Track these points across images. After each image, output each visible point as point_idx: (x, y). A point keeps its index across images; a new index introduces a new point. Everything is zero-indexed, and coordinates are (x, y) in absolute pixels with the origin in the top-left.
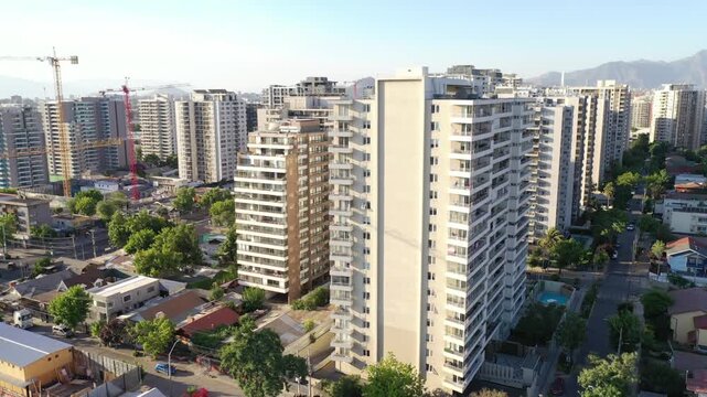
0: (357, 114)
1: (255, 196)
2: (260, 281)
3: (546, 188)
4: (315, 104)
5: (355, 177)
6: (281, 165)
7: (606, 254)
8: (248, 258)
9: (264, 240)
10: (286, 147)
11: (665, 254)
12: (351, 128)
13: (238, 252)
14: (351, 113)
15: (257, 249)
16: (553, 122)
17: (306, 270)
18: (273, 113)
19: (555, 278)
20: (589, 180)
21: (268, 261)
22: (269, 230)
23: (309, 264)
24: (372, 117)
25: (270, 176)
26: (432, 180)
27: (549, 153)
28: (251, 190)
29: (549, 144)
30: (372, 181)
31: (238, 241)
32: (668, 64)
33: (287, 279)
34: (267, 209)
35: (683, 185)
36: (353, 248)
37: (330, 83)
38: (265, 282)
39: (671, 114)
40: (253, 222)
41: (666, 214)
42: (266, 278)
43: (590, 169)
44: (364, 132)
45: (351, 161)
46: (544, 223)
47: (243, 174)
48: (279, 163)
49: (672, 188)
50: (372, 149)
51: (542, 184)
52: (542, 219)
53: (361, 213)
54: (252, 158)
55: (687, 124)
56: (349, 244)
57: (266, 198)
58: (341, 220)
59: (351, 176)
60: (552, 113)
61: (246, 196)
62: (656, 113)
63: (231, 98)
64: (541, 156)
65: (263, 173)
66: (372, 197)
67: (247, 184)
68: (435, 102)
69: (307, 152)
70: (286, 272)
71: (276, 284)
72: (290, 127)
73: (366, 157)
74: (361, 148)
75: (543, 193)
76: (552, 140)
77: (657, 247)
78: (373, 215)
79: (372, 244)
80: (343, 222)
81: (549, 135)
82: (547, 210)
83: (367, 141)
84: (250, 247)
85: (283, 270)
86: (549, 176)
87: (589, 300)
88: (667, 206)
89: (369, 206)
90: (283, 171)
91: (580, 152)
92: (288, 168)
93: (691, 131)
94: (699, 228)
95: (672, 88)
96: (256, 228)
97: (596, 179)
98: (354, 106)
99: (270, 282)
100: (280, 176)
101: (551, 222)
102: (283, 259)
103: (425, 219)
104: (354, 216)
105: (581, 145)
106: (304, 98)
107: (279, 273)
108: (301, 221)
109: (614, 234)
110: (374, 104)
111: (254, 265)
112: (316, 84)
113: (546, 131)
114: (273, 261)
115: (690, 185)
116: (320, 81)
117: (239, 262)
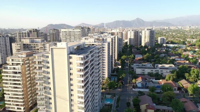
0: (44, 59)
1: (10, 80)
2: (14, 108)
3: (104, 66)
4: (32, 42)
5: (45, 79)
6: (19, 69)
7: (121, 84)
8: (9, 101)
9: (15, 95)
10: (21, 63)
11: (136, 82)
12: (42, 63)
13: (5, 99)
14: (42, 58)
15: (12, 98)
16: (105, 48)
17: (31, 102)
18: (17, 45)
19: (109, 94)
20: (115, 59)
21: (17, 102)
22: (17, 91)
23: (32, 100)
24: (50, 60)
25: (16, 73)
26: (71, 80)
27: (104, 56)
28: (8, 78)
29: (104, 54)
30: (51, 81)
31: (5, 95)
32: (130, 21)
33: (24, 107)
34: (15, 84)
35: (137, 58)
36: (46, 103)
37: (38, 31)
38: (16, 108)
39: (132, 37)
40: (10, 89)
41: (134, 69)
42: (16, 107)
43: (115, 56)
44: (47, 64)
45: (43, 74)
46: (104, 76)
47: (5, 72)
48: (19, 68)
49: (135, 59)
50: (50, 70)
51: (103, 65)
52: (104, 75)
53: (48, 91)
54: (8, 67)
55: (136, 39)
56: (44, 102)
57: (14, 80)
58: (41, 94)
59: (43, 79)
60: (105, 45)
61: (7, 80)
62: (129, 37)
63: (3, 36)
64: (102, 57)
65: (12, 72)
66: (51, 86)
67: (7, 76)
68: (71, 55)
69: (29, 63)
70: (24, 105)
71: (20, 109)
72: (22, 55)
73: (48, 73)
74: (46, 70)
75: (104, 67)
76: (105, 53)
77: (134, 81)
78: (52, 91)
79: (52, 101)
80: (42, 94)
81: (104, 51)
82: (105, 72)
83: (48, 68)
84: (10, 97)
85: (22, 104)
86: (105, 63)
87: (118, 100)
88: (134, 66)
89: (50, 89)
90: (20, 71)
91: (112, 53)
92: (22, 70)
93: (137, 41)
94: (143, 73)
95: (132, 30)
96: (12, 91)
97: (116, 58)
98: (43, 56)
99: (18, 108)
100: (19, 73)
101: (106, 76)
102: (22, 100)
103: (70, 93)
104: (45, 92)
105: (112, 51)
106: (29, 40)
107: (21, 105)
108: (28, 86)
109: (123, 77)
110: (50, 56)
111: (11, 103)
112: (33, 31)
113: (103, 50)
114: (19, 101)
115: (139, 58)
116: (34, 30)
117: (6, 102)
